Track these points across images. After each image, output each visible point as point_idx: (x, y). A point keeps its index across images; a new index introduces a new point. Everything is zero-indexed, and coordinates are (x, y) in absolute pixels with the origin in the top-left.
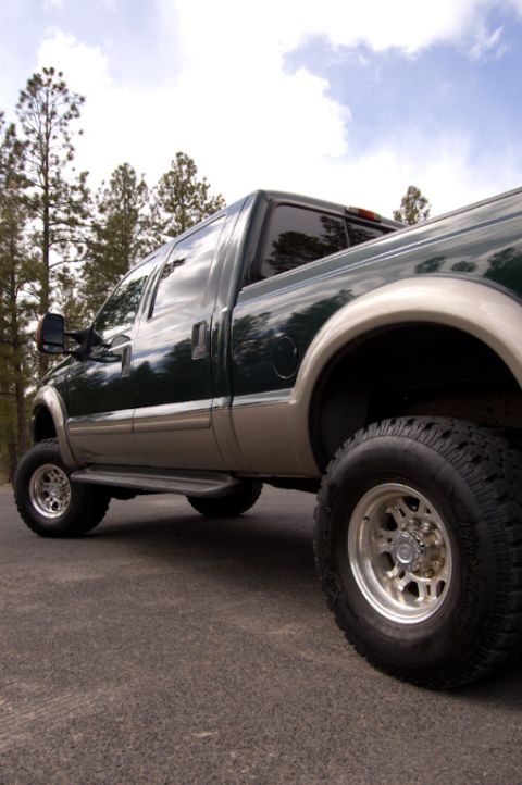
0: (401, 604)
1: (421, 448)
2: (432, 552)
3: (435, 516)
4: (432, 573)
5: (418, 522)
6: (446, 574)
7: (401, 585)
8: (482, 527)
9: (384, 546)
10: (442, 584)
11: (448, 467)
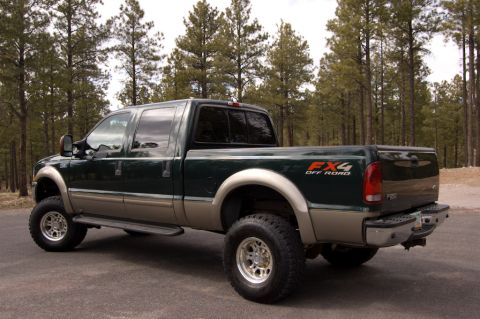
0: (254, 276)
1: (264, 227)
2: (266, 260)
3: (267, 248)
4: (265, 266)
5: (261, 249)
6: (270, 267)
7: (254, 271)
8: (282, 254)
9: (248, 257)
10: (268, 271)
11: (272, 234)
